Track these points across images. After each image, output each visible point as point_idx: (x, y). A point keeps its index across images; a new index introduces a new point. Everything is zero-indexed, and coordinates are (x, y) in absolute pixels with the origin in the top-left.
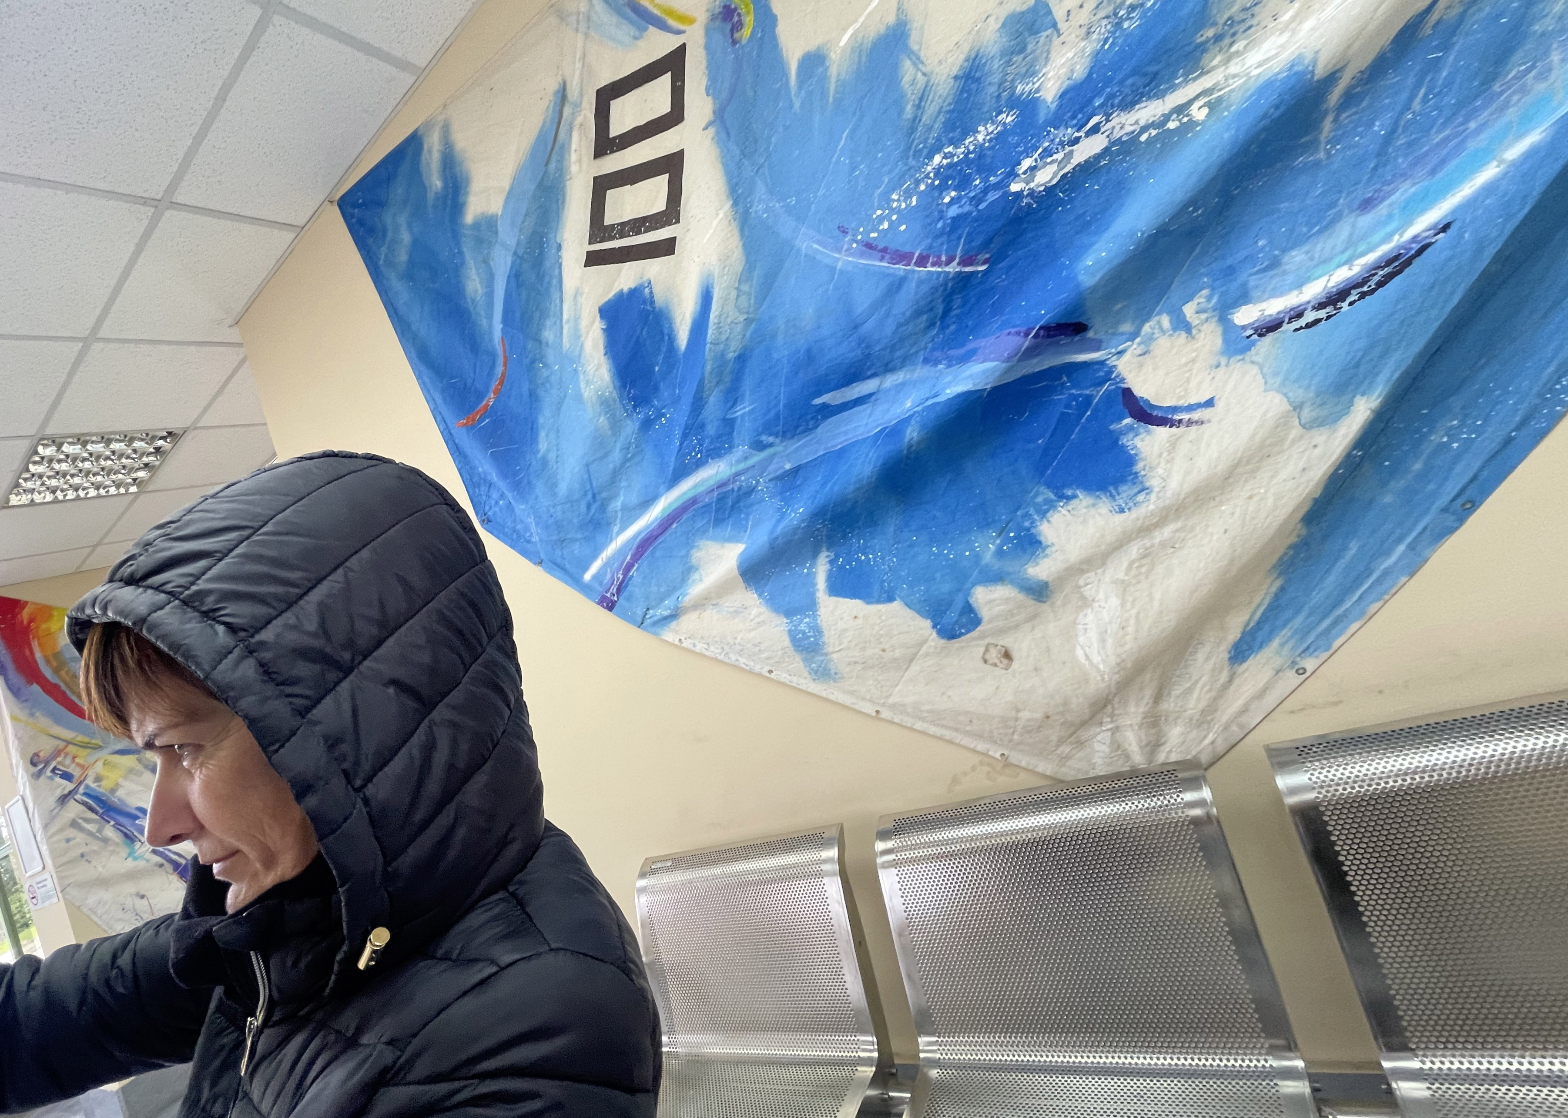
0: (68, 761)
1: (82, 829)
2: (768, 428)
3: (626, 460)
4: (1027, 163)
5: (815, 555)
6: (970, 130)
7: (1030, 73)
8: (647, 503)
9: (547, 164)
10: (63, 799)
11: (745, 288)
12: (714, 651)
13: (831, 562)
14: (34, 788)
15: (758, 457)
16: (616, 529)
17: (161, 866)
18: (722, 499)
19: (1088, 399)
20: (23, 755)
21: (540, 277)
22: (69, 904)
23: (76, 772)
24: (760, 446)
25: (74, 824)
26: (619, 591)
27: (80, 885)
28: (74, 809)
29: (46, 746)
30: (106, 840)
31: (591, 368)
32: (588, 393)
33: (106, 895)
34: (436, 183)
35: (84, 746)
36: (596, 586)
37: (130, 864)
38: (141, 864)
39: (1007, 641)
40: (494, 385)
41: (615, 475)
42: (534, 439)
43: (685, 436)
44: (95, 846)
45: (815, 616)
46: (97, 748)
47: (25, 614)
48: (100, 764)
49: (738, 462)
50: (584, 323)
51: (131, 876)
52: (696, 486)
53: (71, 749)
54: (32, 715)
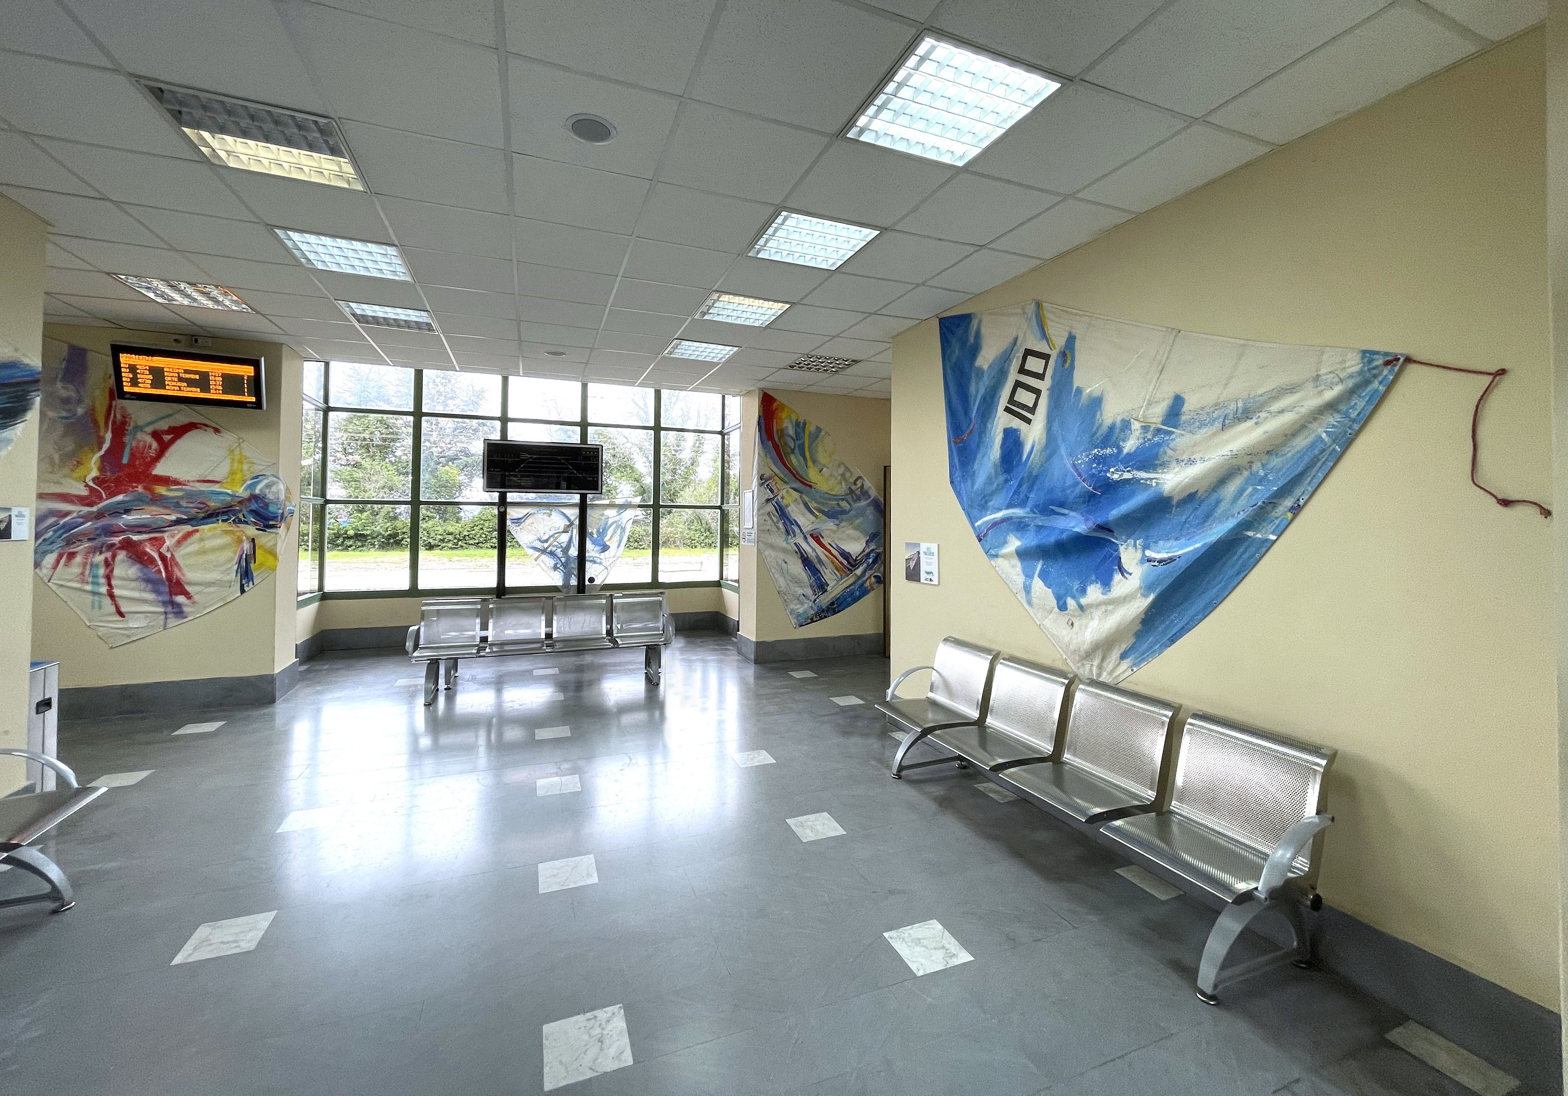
0: (774, 484)
1: (771, 519)
2: (1036, 506)
3: (996, 489)
4: (1112, 470)
5: (1039, 560)
6: (1105, 447)
7: (1124, 441)
8: (1000, 510)
9: (1005, 363)
10: (768, 500)
11: (1043, 453)
12: (1003, 576)
13: (1043, 566)
14: (759, 490)
15: (1032, 515)
16: (988, 512)
17: (796, 552)
18: (1020, 522)
19: (1112, 555)
20: (758, 473)
21: (992, 402)
22: (758, 550)
23: (775, 491)
24: (1032, 511)
25: (769, 514)
26: (984, 536)
27: (765, 543)
28: (770, 508)
29: (768, 473)
30: (778, 528)
31: (995, 450)
32: (992, 458)
33: (773, 554)
34: (972, 340)
35: (782, 480)
36: (977, 529)
37: (784, 544)
38: (789, 547)
39: (1074, 620)
40: (968, 432)
41: (992, 494)
42: (974, 463)
43: (1014, 494)
44: (774, 529)
45: (1032, 581)
46: (785, 482)
47: (775, 405)
48: (785, 490)
49: (1026, 513)
50: (998, 431)
51: (784, 551)
52: (1013, 513)
53: (776, 478)
54: (766, 456)
